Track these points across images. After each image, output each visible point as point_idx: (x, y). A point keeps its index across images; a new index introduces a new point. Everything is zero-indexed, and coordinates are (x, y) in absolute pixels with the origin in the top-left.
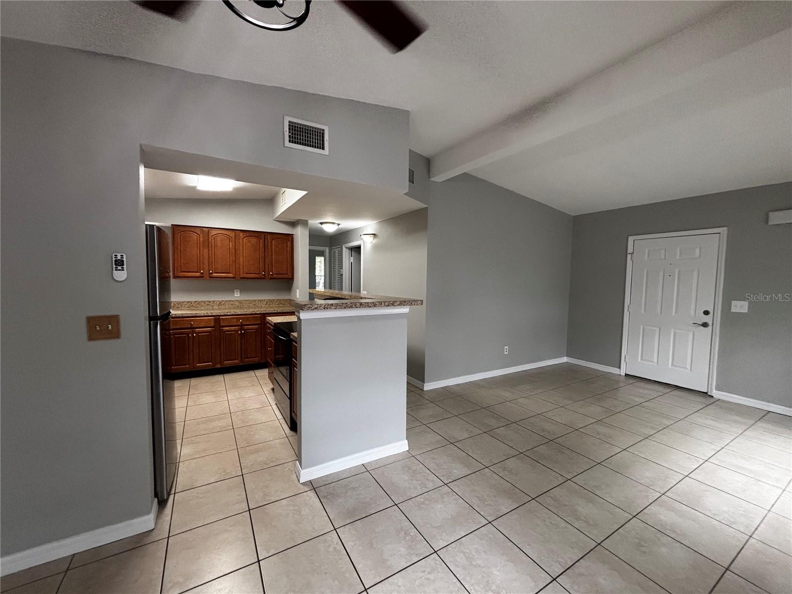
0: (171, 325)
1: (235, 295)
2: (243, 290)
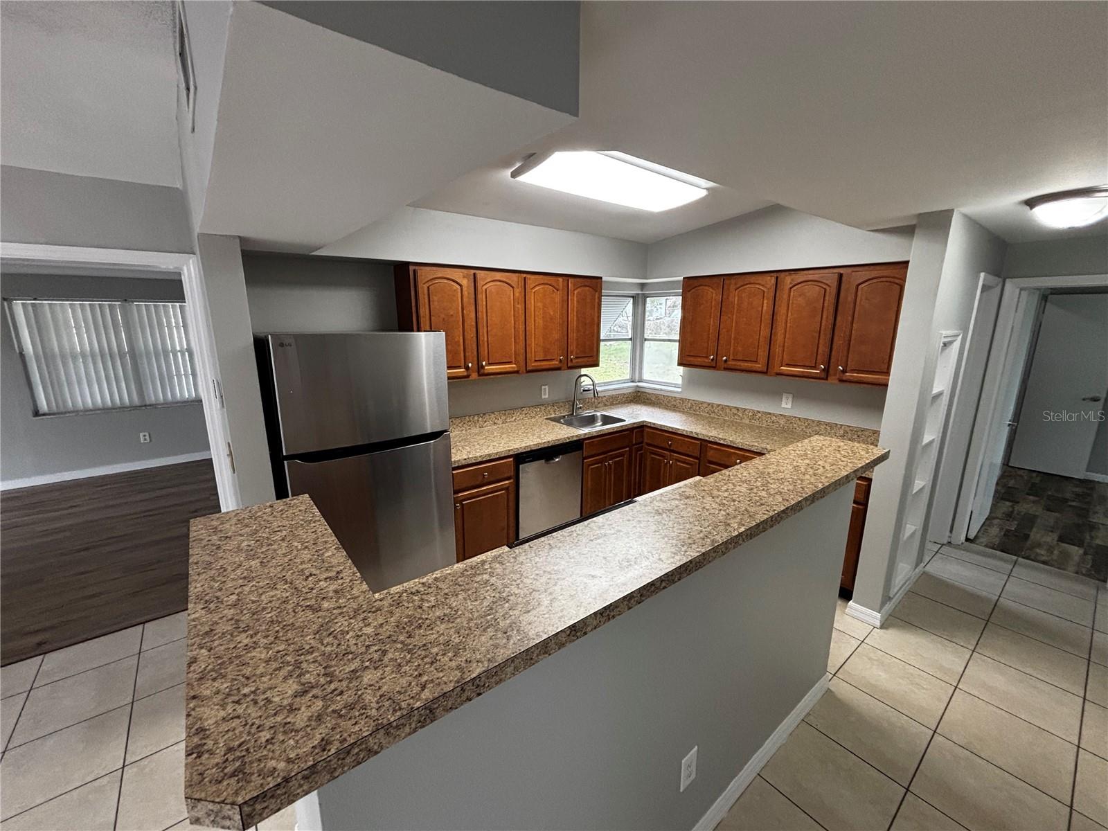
0: (645, 438)
1: (784, 405)
2: (798, 396)
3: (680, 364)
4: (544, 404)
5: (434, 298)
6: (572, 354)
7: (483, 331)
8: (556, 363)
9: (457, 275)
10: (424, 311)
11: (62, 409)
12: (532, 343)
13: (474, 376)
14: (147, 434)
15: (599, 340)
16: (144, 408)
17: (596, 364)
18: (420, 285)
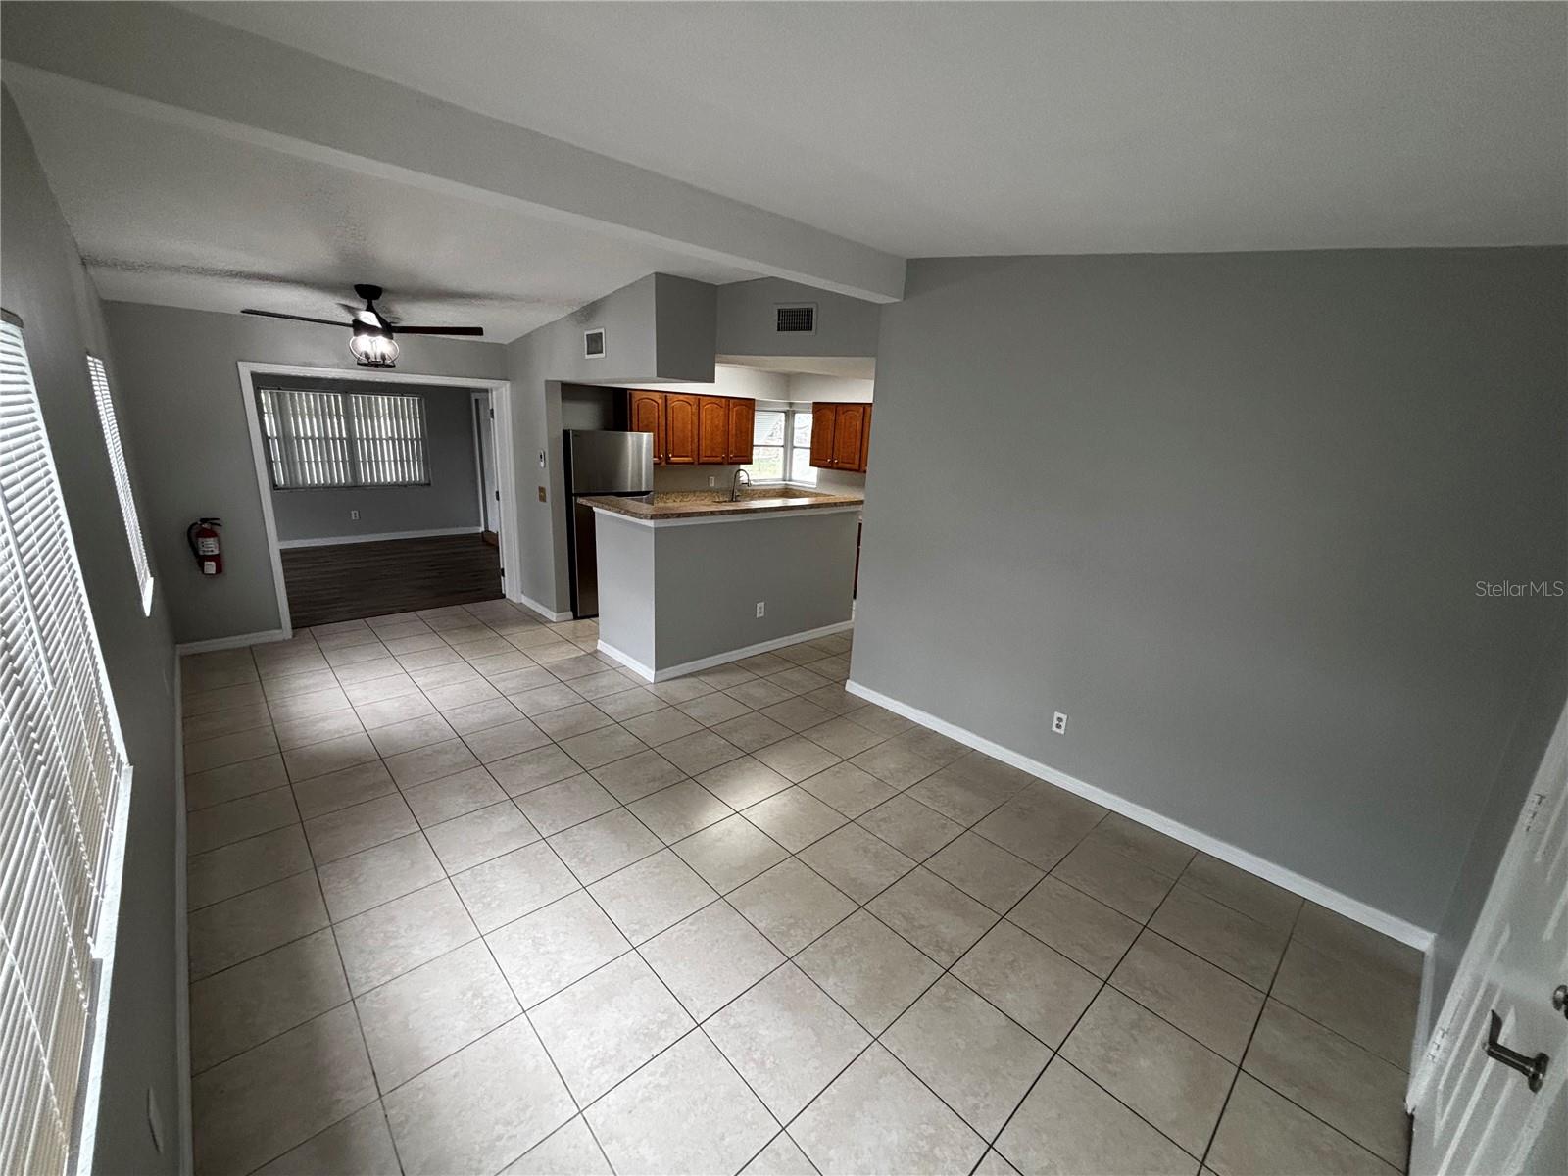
3: (812, 465)
4: (711, 491)
5: (641, 412)
6: (732, 452)
7: (670, 433)
8: (719, 459)
9: (656, 397)
10: (635, 420)
11: (294, 486)
12: (703, 443)
13: (664, 463)
14: (357, 512)
15: (752, 446)
16: (356, 488)
17: (750, 462)
18: (634, 400)
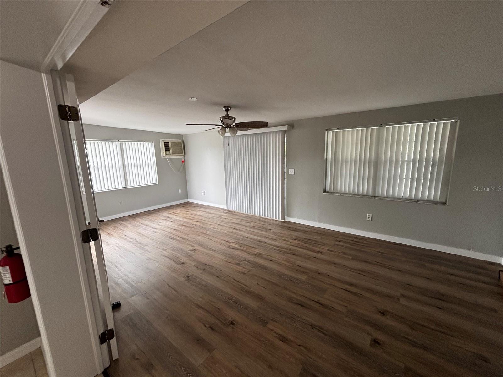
11: (335, 191)
14: (371, 215)
16: (373, 198)
